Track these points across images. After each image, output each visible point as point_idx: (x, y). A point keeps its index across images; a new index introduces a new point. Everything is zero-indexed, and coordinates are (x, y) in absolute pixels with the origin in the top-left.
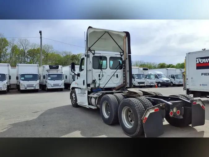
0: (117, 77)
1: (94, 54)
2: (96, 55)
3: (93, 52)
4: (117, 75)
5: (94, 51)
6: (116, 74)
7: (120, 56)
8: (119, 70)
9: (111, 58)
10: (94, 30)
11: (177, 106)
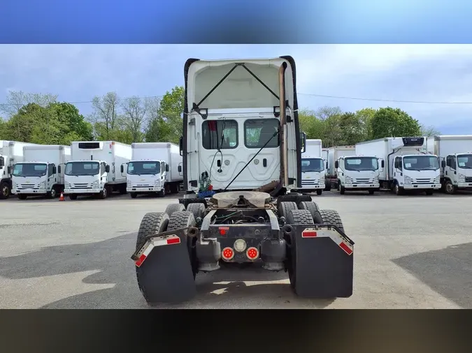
0: (265, 165)
1: (204, 116)
2: (209, 118)
3: (203, 112)
4: (265, 161)
5: (207, 110)
6: (260, 158)
7: (273, 116)
8: (265, 150)
9: (250, 123)
10: (208, 65)
11: (248, 235)
